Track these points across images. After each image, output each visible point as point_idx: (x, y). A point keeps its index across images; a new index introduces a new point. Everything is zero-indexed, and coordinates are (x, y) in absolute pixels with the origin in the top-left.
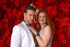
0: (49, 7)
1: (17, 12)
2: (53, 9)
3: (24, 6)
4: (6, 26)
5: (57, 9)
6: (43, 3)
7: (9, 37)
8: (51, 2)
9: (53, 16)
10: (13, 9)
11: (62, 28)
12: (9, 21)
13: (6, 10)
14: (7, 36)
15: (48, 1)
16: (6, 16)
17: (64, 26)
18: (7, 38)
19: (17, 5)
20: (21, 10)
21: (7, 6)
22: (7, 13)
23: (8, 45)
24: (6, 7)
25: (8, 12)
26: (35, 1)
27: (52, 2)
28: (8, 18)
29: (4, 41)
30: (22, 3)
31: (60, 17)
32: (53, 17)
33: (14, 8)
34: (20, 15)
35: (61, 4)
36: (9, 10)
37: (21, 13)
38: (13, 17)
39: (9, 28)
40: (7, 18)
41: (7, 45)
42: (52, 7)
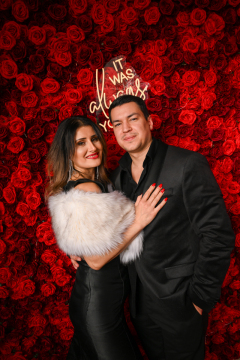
0: (188, 73)
1: (61, 90)
2: (201, 83)
3: (88, 66)
4: (16, 146)
5: (218, 83)
6: (165, 58)
7: (28, 189)
8: (195, 54)
9: (199, 108)
10: (43, 75)
11: (232, 157)
12: (28, 127)
13: (15, 79)
14: (21, 186)
15: (185, 49)
16: (13, 104)
18: (19, 192)
19: (62, 59)
20: (75, 83)
21: (17, 63)
22: (20, 92)
23: (26, 221)
24: (16, 69)
25: (24, 90)
26: (134, 47)
27: (199, 53)
28: (21, 112)
29: (7, 206)
30: (78, 51)
31: (228, 114)
32: (199, 113)
33: (46, 72)
34: (73, 100)
35: (235, 62)
36: (29, 79)
37: (75, 95)
38: (43, 108)
39: (26, 153)
40: (20, 115)
41: (22, 222)
42: (199, 74)
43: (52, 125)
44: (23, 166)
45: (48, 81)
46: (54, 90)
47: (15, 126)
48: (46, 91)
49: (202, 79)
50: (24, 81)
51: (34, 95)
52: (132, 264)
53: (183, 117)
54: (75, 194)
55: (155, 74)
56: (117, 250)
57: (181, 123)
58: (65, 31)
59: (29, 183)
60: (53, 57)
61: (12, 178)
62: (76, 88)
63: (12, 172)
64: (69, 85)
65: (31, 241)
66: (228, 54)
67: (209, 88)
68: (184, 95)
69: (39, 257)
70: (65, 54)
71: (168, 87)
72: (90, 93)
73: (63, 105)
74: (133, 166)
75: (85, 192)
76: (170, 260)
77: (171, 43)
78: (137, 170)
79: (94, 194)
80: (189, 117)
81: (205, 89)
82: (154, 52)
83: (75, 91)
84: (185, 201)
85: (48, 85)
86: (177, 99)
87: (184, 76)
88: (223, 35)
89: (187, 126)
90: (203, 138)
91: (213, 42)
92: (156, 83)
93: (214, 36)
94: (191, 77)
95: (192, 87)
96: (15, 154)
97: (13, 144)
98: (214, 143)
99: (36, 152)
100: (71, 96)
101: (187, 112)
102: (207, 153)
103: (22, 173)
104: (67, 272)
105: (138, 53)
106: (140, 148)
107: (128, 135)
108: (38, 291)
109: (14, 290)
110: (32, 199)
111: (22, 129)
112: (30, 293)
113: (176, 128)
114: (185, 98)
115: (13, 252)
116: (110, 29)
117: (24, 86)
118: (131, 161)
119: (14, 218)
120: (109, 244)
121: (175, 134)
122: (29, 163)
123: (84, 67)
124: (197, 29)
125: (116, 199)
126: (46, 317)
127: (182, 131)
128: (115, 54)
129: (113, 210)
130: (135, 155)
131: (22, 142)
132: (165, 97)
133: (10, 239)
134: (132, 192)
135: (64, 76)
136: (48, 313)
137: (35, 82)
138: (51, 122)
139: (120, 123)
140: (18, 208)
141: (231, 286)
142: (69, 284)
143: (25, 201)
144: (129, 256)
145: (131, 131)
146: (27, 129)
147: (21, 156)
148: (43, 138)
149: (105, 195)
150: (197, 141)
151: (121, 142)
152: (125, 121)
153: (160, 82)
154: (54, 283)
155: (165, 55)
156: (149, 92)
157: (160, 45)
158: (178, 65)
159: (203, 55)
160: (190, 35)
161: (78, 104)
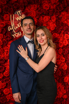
0: (45, 17)
2: (50, 21)
3: (8, 14)
5: (56, 21)
8: (48, 10)
9: (50, 30)
11: (62, 48)
15: (44, 8)
17: (66, 45)
26: (25, 7)
30: (4, 8)
31: (60, 32)
34: (2, 26)
35: (63, 13)
37: (3, 24)
42: (50, 17)
49: (51, 19)
55: (33, 17)
62: (3, 21)
66: (60, 10)
68: (44, 25)
71: (38, 22)
72: (9, 23)
77: (39, 6)
81: (52, 23)
82: (32, 9)
83: (3, 22)
87: (44, 18)
88: (58, 3)
91: (55, 6)
93: (55, 3)
94: (46, 18)
95: (47, 22)
100: (1, 24)
105: (27, 9)
123: (6, 14)
124: (49, 1)
128: (18, 9)
141: (63, 97)
155: (37, 10)
157: (35, 6)
158: (42, 14)
159: (51, 11)
160: (46, 3)
161: (4, 27)
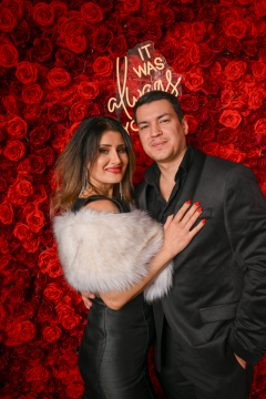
43: (61, 127)
44: (23, 177)
45: (57, 71)
46: (63, 83)
47: (14, 127)
48: (54, 83)
49: (248, 71)
50: (27, 70)
51: (39, 89)
52: (158, 302)
53: (225, 119)
54: (87, 214)
55: (191, 65)
56: (141, 284)
57: (223, 126)
58: (78, 9)
59: (30, 199)
60: (63, 41)
61: (9, 193)
62: (91, 80)
63: (9, 184)
64: (82, 76)
65: (31, 271)
67: (258, 84)
68: (226, 91)
69: (41, 293)
70: (79, 38)
71: (207, 82)
72: (109, 87)
73: (74, 101)
74: (162, 180)
75: (99, 212)
76: (206, 298)
77: (211, 26)
78: (167, 184)
79: (112, 214)
80: (232, 119)
81: (252, 84)
82: (189, 38)
83: (90, 84)
84: (227, 224)
85: (56, 77)
86: (218, 96)
87: (228, 68)
89: (230, 130)
90: (249, 146)
91: (264, 26)
92: (192, 75)
93: (265, 18)
94: (235, 69)
95: (237, 81)
96: (13, 162)
97: (12, 149)
98: (263, 152)
99: (40, 160)
100: (85, 89)
101: (230, 112)
102: (254, 164)
103: (22, 185)
104: (77, 312)
105: (170, 38)
106: (172, 157)
107: (158, 140)
108: (39, 335)
109: (9, 334)
110: (34, 220)
111: (23, 131)
112: (29, 337)
113: (216, 132)
114: (227, 95)
115: (8, 286)
116: (135, 8)
117: (26, 77)
118: (160, 173)
119: (10, 242)
120: (131, 277)
121: (214, 140)
122: (31, 173)
123: (102, 55)
124: (244, 9)
125: (138, 219)
126: (49, 368)
127: (223, 136)
128: (141, 39)
129: (135, 235)
130: (165, 165)
131: (22, 147)
132: (203, 94)
133: (5, 269)
134: (160, 212)
135: (77, 66)
136: (51, 363)
137: (40, 72)
138: (60, 122)
139: (147, 125)
140: (16, 230)
142: (79, 327)
143: (24, 222)
144: (154, 293)
145: (161, 135)
146: (28, 132)
147: (21, 165)
148: (48, 143)
149: (124, 215)
150: (242, 149)
151: (148, 148)
152: (154, 123)
153: (197, 75)
154: (59, 325)
156: (182, 86)
157: (197, 28)
158: (220, 53)
159: (251, 42)
160: (235, 17)
161: (93, 101)
